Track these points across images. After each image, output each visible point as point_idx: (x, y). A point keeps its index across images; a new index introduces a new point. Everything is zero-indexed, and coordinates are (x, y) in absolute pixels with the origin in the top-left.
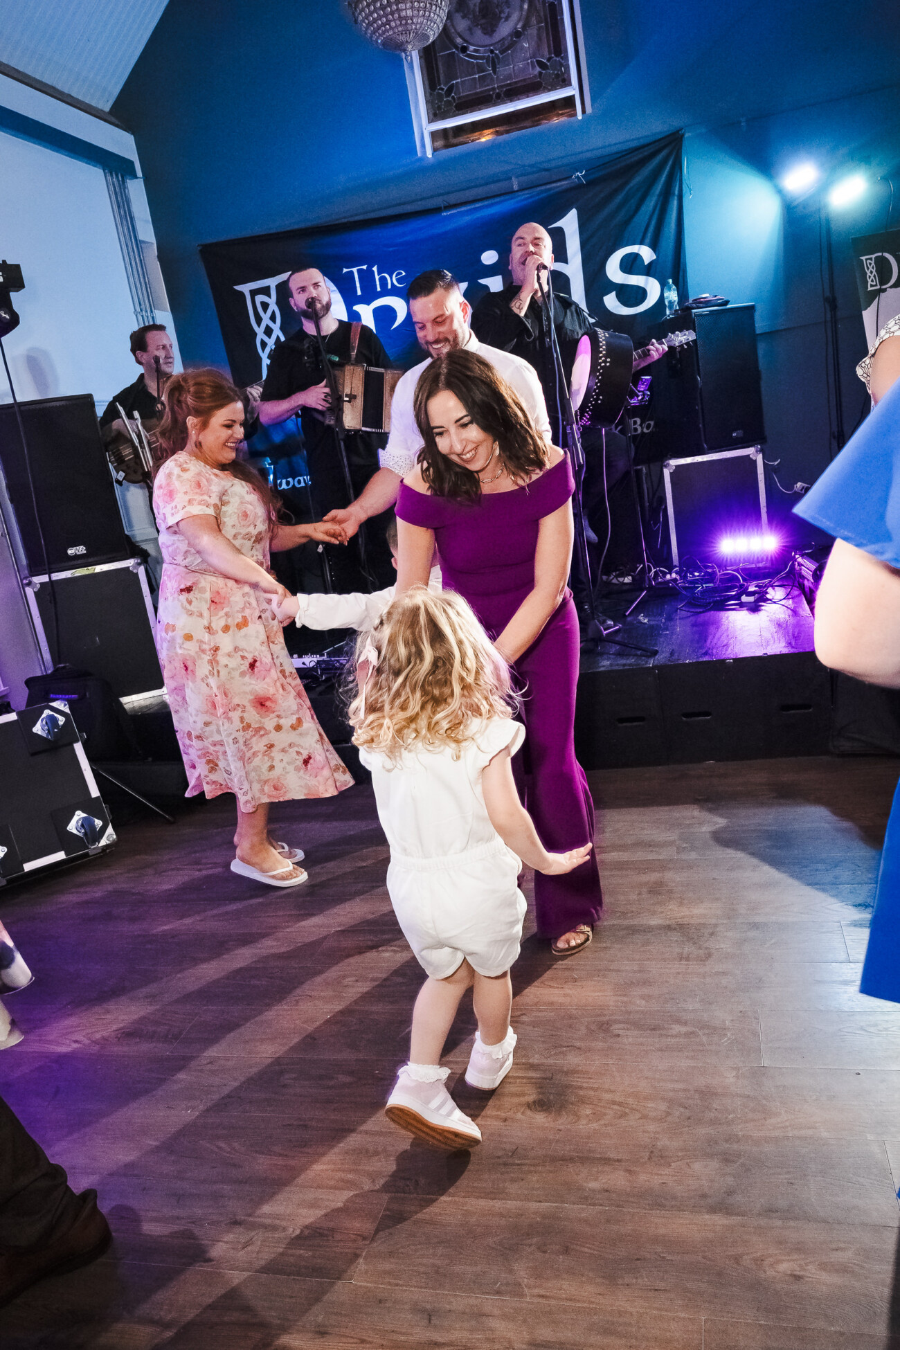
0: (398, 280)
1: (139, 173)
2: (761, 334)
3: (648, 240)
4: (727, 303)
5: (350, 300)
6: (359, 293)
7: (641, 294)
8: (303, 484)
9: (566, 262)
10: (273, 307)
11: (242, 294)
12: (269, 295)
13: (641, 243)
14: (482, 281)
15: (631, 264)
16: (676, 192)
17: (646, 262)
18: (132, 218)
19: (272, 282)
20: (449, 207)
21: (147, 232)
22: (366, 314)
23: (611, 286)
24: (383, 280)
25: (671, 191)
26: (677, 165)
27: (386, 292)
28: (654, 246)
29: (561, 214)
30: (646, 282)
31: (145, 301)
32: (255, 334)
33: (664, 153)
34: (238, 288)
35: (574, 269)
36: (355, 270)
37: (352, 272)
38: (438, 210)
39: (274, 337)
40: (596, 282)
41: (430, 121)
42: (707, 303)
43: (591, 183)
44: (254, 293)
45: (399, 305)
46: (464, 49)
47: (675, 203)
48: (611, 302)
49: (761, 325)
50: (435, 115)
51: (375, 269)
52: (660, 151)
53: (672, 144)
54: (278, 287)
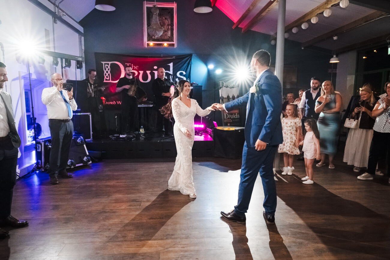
1: (83, 35)
2: (203, 90)
3: (185, 70)
4: (198, 84)
8: (109, 104)
9: (170, 71)
10: (109, 67)
11: (102, 64)
12: (108, 65)
13: (184, 71)
14: (153, 71)
15: (181, 74)
17: (184, 74)
18: (82, 44)
19: (110, 63)
20: (150, 57)
23: (177, 77)
24: (134, 67)
25: (189, 64)
26: (191, 60)
28: (186, 72)
29: (170, 63)
32: (104, 72)
33: (189, 57)
34: (102, 62)
35: (171, 73)
36: (128, 64)
38: (147, 57)
39: (108, 73)
40: (175, 76)
41: (147, 41)
42: (195, 84)
43: (176, 59)
44: (105, 64)
45: (136, 73)
47: (190, 66)
48: (177, 79)
49: (203, 89)
51: (132, 65)
52: (188, 56)
53: (190, 56)
54: (111, 64)
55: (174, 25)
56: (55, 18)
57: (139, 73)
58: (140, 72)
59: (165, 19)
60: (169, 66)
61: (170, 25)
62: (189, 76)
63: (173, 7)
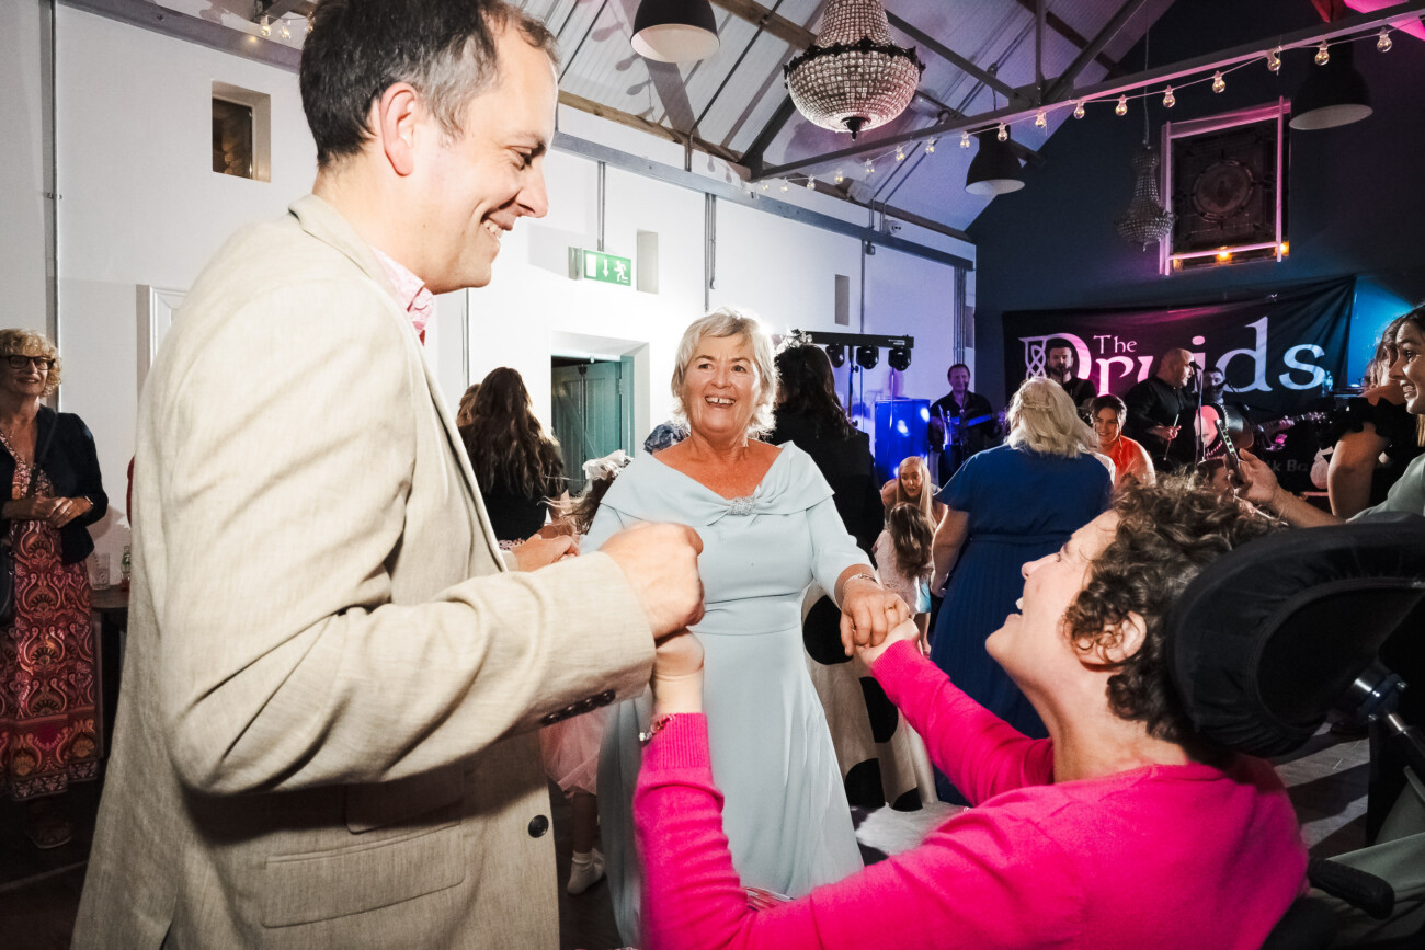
0: (1131, 348)
1: (974, 266)
3: (1321, 340)
5: (1095, 355)
6: (1102, 352)
7: (1309, 377)
9: (1254, 348)
10: (1042, 353)
11: (1023, 344)
12: (1041, 347)
13: (1314, 343)
15: (1304, 357)
16: (1347, 313)
17: (1316, 357)
18: (964, 294)
19: (1045, 339)
20: (1173, 307)
21: (971, 302)
22: (1104, 364)
23: (1286, 369)
24: (1120, 347)
25: (1343, 312)
26: (1349, 298)
27: (1120, 353)
28: (1324, 347)
29: (1253, 319)
30: (1314, 370)
31: (961, 344)
32: (1026, 369)
33: (1339, 289)
34: (1022, 339)
35: (1260, 355)
36: (1102, 338)
37: (1099, 339)
38: (1165, 308)
39: (1039, 372)
40: (1275, 365)
41: (1171, 254)
43: (1280, 302)
44: (1031, 344)
45: (1129, 364)
46: (1203, 214)
47: (1344, 321)
48: (1285, 379)
50: (1176, 250)
51: (1116, 339)
52: (1336, 286)
53: (1347, 284)
54: (1049, 342)
55: (1275, 182)
56: (869, 243)
57: (1138, 366)
58: (1141, 359)
59: (1242, 165)
60: (1254, 330)
61: (1261, 183)
62: (1337, 364)
63: (1275, 116)
